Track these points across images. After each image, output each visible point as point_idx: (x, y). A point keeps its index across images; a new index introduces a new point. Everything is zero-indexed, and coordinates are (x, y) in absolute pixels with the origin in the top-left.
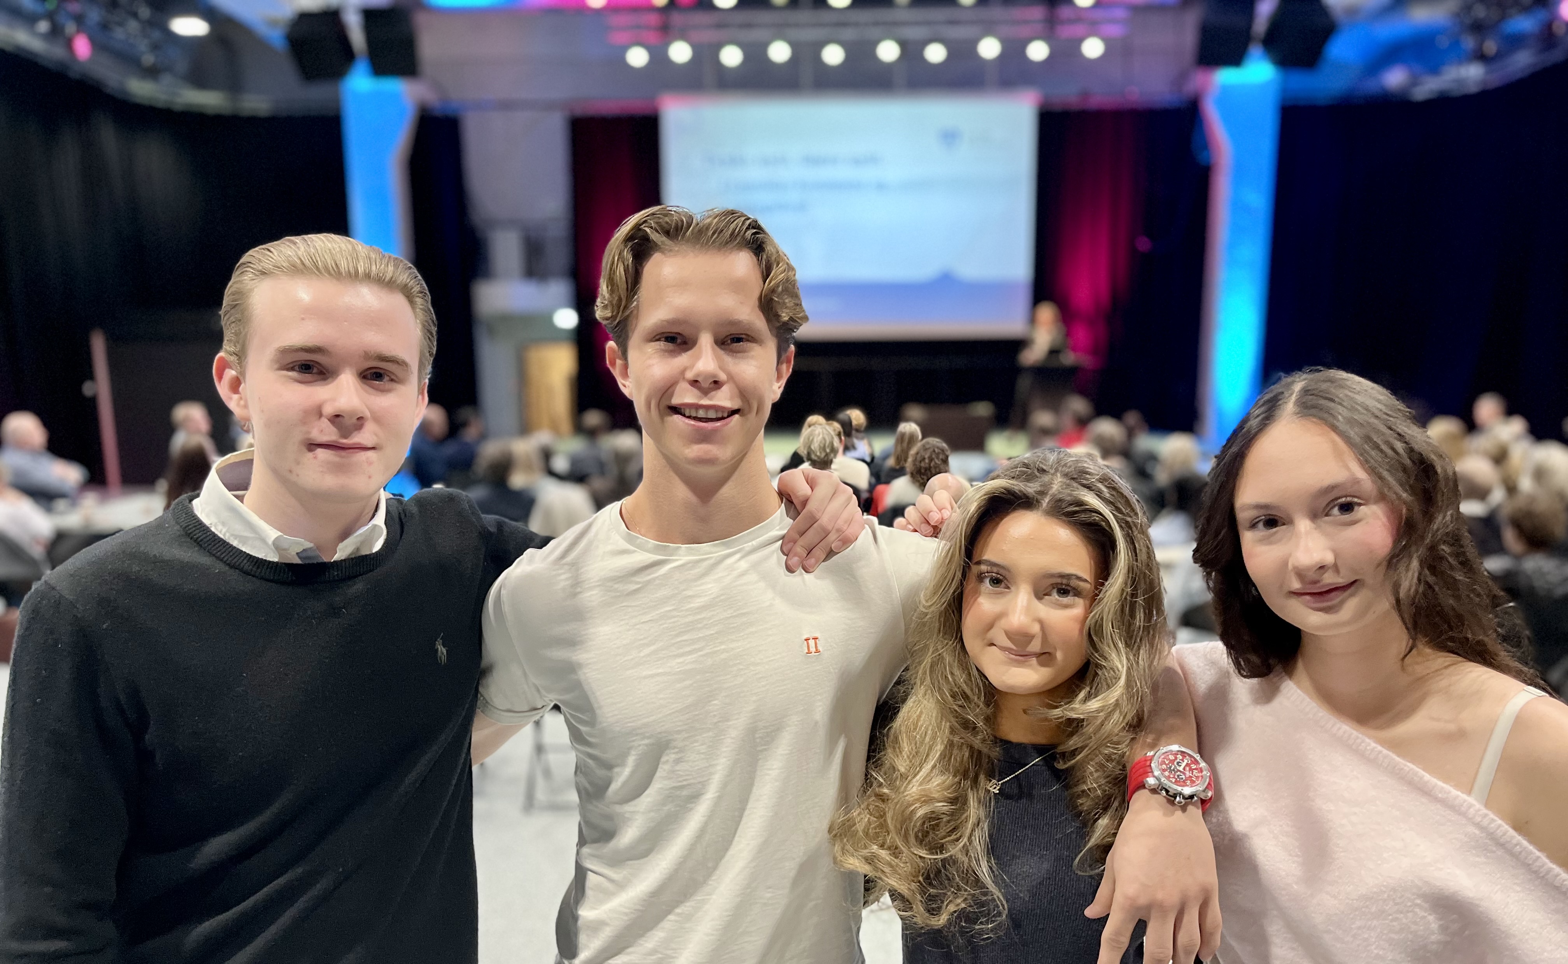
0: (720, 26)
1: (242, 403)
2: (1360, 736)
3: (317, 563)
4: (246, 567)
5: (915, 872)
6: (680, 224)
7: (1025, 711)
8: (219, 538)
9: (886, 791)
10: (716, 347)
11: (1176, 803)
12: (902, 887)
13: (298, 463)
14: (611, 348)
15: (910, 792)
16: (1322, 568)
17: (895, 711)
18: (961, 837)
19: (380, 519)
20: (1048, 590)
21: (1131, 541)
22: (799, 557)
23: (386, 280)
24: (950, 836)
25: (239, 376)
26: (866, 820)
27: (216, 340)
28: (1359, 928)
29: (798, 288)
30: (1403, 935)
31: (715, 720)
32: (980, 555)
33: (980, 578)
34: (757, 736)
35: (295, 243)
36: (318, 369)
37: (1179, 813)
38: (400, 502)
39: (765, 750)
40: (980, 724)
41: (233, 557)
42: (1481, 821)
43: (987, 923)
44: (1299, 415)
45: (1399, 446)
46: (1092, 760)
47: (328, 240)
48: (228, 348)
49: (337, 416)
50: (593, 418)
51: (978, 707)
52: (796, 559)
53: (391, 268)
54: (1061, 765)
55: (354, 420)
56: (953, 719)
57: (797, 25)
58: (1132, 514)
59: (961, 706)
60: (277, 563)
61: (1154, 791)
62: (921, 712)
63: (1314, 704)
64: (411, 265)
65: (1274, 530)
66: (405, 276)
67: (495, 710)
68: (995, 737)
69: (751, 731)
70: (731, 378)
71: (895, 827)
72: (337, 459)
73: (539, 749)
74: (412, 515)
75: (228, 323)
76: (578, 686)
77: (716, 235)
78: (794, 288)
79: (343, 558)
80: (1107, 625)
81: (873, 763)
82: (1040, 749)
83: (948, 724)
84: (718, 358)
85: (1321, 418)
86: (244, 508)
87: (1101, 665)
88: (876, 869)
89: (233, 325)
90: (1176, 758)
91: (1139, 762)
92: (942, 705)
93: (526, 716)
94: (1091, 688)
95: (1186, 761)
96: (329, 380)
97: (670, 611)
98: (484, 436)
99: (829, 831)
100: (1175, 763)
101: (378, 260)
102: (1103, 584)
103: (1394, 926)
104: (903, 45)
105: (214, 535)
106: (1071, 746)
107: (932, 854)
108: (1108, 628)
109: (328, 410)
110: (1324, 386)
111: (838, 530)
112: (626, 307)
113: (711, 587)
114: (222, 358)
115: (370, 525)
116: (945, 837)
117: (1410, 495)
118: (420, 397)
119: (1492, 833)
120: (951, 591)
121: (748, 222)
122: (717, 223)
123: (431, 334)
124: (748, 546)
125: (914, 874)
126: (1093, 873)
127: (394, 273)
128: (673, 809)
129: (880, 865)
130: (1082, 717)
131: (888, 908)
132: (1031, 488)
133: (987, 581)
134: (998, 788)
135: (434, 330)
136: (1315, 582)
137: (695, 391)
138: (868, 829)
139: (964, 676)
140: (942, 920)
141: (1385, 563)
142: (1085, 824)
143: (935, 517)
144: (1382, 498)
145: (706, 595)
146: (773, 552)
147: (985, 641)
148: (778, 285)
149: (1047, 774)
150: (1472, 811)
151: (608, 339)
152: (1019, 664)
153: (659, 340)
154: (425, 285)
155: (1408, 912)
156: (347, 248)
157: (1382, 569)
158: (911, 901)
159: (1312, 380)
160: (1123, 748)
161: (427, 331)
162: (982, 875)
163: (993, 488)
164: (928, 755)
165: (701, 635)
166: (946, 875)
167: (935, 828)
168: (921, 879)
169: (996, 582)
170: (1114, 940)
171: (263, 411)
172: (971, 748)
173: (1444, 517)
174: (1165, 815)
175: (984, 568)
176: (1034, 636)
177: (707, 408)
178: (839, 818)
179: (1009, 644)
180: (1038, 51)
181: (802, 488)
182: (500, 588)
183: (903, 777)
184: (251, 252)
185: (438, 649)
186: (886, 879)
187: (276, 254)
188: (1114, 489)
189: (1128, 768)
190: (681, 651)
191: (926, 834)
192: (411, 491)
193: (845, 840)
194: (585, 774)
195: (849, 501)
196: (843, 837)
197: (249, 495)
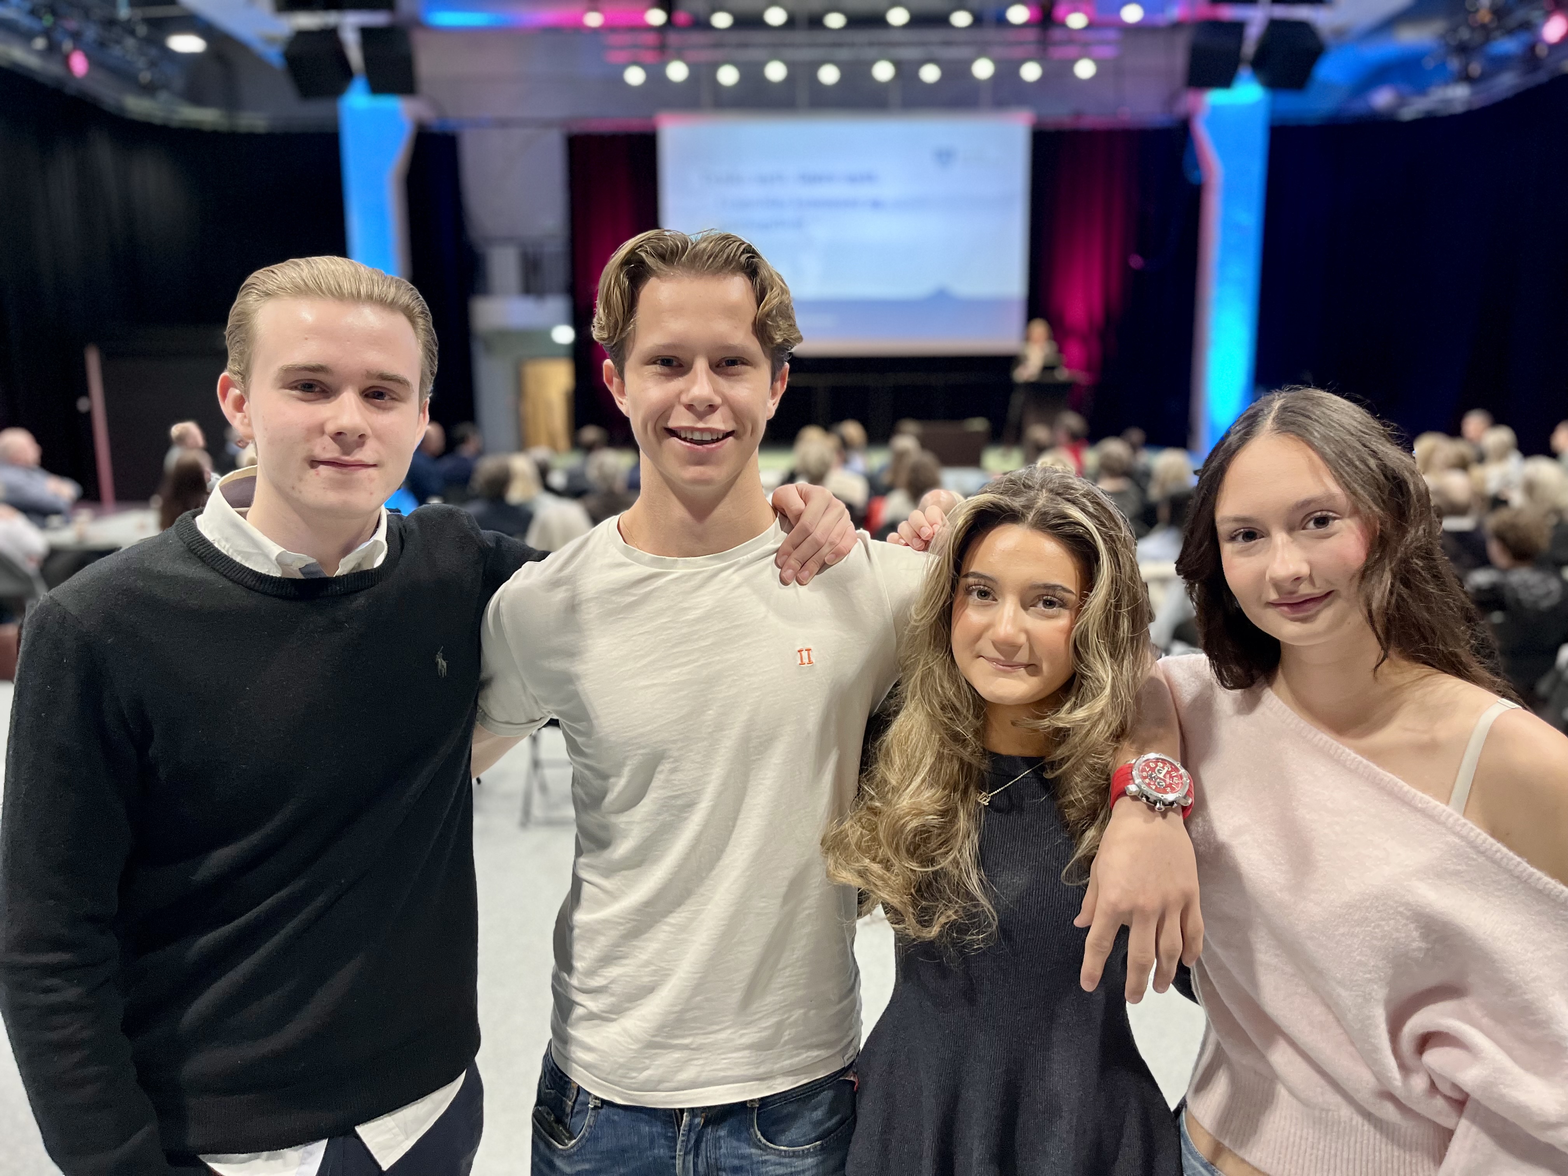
0: (717, 45)
1: (246, 421)
2: (1341, 746)
3: (320, 578)
4: (249, 583)
5: (907, 884)
6: (675, 250)
7: (1013, 724)
8: (222, 554)
9: (877, 804)
10: (710, 371)
11: (1156, 809)
12: (895, 900)
13: (300, 479)
14: (607, 366)
15: (900, 805)
16: (1298, 579)
17: (887, 724)
18: (951, 849)
19: (381, 535)
20: (1035, 602)
21: (1114, 554)
22: (793, 570)
23: (388, 301)
24: (940, 848)
25: (243, 394)
26: (859, 833)
27: (220, 358)
28: (1343, 935)
29: (792, 309)
30: (1386, 941)
31: (710, 730)
32: (968, 569)
33: (968, 591)
34: (751, 745)
35: (299, 265)
36: (321, 388)
37: (1159, 819)
38: (400, 518)
39: (759, 759)
40: (969, 736)
41: (236, 572)
42: (1461, 830)
43: (978, 934)
44: (1278, 431)
45: (1372, 463)
46: (1078, 770)
47: (331, 262)
48: (232, 367)
49: (340, 433)
50: (590, 434)
51: (968, 719)
52: (790, 572)
53: (393, 290)
54: (1049, 775)
55: (356, 437)
56: (942, 732)
57: (792, 45)
58: (1116, 528)
59: (951, 719)
60: (280, 578)
61: (1135, 798)
62: (913, 727)
63: (1296, 715)
64: (412, 286)
65: (1253, 542)
66: (407, 297)
67: (493, 723)
68: (984, 749)
69: (745, 740)
70: (726, 401)
71: (887, 841)
72: (339, 476)
73: (536, 764)
74: (412, 531)
75: (233, 343)
76: (574, 696)
77: (711, 259)
78: (788, 309)
79: (345, 573)
80: (1092, 635)
81: (865, 776)
82: (1029, 761)
83: (938, 736)
84: (711, 381)
85: (1298, 435)
86: (247, 524)
87: (1086, 676)
88: (868, 882)
89: (238, 344)
90: (1157, 766)
91: (1121, 769)
92: (932, 716)
93: (522, 729)
94: (1077, 699)
95: (1166, 769)
96: (332, 398)
97: (666, 622)
98: (481, 453)
99: (821, 844)
100: (1156, 770)
101: (380, 282)
102: (1087, 596)
103: (1375, 933)
104: (898, 64)
105: (218, 552)
106: (1059, 756)
107: (924, 866)
108: (1093, 638)
109: (331, 428)
110: (1303, 404)
111: (831, 544)
112: (622, 330)
113: (706, 600)
114: (226, 378)
115: (372, 540)
116: (935, 850)
117: (1383, 510)
118: (421, 415)
119: (1472, 842)
120: (941, 603)
121: (743, 247)
122: (713, 247)
123: (433, 354)
124: (743, 559)
125: (906, 886)
126: (1080, 883)
127: (396, 294)
128: (668, 819)
129: (872, 879)
130: (1068, 726)
131: (882, 920)
132: (1017, 503)
133: (975, 593)
134: (988, 800)
135: (435, 349)
136: (1292, 593)
137: (691, 415)
138: (861, 843)
139: (953, 689)
140: (934, 931)
141: (1358, 576)
142: (1072, 836)
143: (926, 532)
144: (1355, 512)
145: (701, 608)
146: (767, 565)
147: (974, 653)
148: (772, 311)
149: (1035, 785)
150: (1451, 820)
151: (605, 358)
152: (1005, 674)
153: (654, 363)
154: (426, 306)
155: (1391, 919)
156: (350, 270)
157: (1356, 582)
158: (903, 913)
159: (1292, 397)
160: (1107, 758)
161: (428, 350)
162: (972, 887)
163: (981, 502)
164: (918, 767)
165: (696, 647)
166: (938, 888)
167: (926, 841)
168: (913, 891)
169: (983, 594)
170: (1098, 945)
171: (266, 429)
172: (962, 762)
173: (1417, 532)
174: (1146, 821)
175: (971, 580)
176: (1021, 647)
177: (702, 430)
178: (831, 831)
179: (997, 655)
180: (1031, 72)
181: (797, 503)
182: (499, 602)
183: (895, 790)
184: (255, 274)
185: (438, 662)
186: (879, 892)
187: (280, 275)
188: (1098, 504)
189: (1112, 775)
190: (678, 662)
191: (917, 847)
192: (408, 508)
193: (838, 853)
194: (583, 785)
195: (841, 514)
196: (836, 850)
197: (252, 511)
